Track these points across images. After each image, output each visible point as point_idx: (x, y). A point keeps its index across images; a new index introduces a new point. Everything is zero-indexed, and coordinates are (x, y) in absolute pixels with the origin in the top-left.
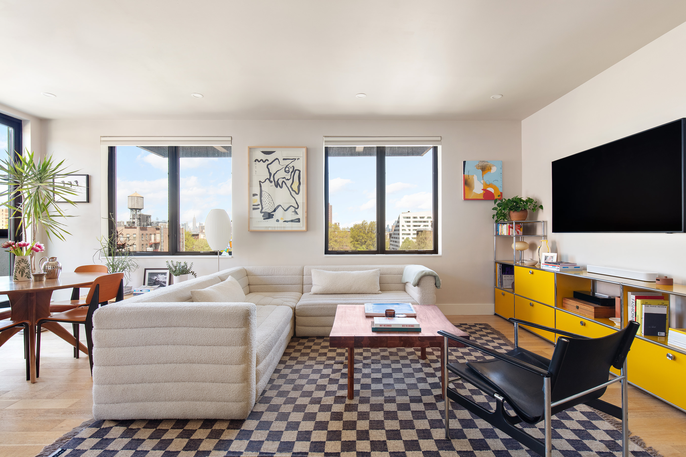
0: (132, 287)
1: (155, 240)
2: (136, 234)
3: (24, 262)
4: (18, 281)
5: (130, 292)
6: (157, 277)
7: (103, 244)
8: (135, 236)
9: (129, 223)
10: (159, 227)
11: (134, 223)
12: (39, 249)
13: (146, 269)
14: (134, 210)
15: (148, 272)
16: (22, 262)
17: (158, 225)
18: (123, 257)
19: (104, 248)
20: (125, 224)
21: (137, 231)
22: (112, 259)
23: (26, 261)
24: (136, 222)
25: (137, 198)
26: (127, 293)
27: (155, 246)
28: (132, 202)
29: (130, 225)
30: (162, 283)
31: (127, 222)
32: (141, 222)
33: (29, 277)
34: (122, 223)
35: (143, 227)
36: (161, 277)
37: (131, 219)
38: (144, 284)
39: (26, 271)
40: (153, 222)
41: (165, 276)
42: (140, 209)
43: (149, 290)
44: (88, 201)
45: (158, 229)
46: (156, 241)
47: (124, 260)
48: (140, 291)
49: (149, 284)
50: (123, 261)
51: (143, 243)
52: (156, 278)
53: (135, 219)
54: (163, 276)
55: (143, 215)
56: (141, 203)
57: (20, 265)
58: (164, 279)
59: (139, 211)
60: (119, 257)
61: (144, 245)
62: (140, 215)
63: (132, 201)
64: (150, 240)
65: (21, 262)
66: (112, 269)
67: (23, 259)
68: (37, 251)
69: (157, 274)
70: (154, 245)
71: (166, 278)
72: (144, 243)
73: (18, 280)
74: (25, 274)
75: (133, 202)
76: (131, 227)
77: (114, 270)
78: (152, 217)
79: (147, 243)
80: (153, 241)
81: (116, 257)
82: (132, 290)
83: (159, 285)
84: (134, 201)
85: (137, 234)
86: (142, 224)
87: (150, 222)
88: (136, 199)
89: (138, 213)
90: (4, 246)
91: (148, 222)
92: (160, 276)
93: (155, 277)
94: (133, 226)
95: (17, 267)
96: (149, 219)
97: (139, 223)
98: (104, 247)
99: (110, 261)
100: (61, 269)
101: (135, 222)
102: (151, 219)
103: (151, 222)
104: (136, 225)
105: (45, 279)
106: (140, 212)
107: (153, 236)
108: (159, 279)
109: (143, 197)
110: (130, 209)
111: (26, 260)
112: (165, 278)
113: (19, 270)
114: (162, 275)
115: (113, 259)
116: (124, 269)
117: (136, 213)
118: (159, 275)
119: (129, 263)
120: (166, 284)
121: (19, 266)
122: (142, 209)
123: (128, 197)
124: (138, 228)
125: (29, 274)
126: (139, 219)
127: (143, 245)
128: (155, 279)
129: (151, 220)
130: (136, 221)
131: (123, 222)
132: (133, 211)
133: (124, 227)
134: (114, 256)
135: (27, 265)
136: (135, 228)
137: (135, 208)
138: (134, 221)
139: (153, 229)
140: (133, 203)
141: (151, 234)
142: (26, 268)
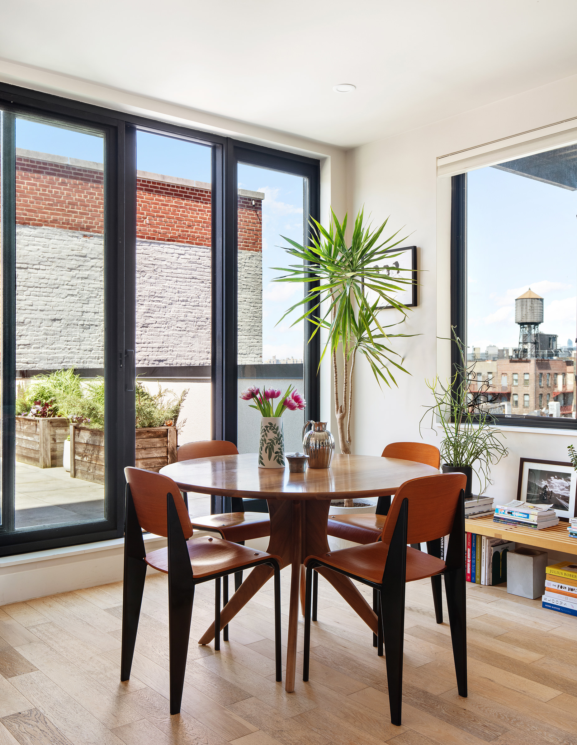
0: (493, 499)
1: (564, 386)
2: (528, 374)
3: (273, 429)
4: (263, 467)
5: (488, 511)
6: (549, 482)
7: (438, 396)
8: (527, 377)
9: (517, 352)
10: (571, 358)
11: (525, 351)
12: (296, 404)
13: (523, 460)
14: (526, 326)
15: (527, 466)
16: (270, 429)
17: (570, 355)
18: (476, 427)
19: (440, 404)
20: (511, 353)
21: (531, 367)
22: (454, 431)
23: (276, 428)
24: (529, 350)
25: (532, 301)
26: (483, 512)
27: (564, 399)
28: (522, 311)
29: (519, 356)
30: (560, 500)
31: (515, 350)
32: (538, 349)
33: (281, 462)
34: (505, 352)
35: (542, 360)
36: (557, 485)
37: (520, 343)
38: (519, 498)
39: (276, 448)
40: (560, 350)
41: (567, 484)
42: (536, 324)
43: (528, 515)
44: (415, 303)
45: (569, 363)
46: (566, 389)
47: (477, 434)
48: (509, 513)
49: (530, 499)
50: (475, 436)
51: (541, 393)
52: (546, 486)
53: (527, 343)
54: (562, 481)
55: (542, 335)
56: (539, 311)
57: (266, 434)
58: (563, 489)
59: (534, 328)
60: (467, 426)
61: (544, 397)
62: (536, 335)
63: (522, 308)
64: (555, 385)
65: (268, 428)
66: (453, 453)
67: (270, 424)
68: (292, 408)
69: (548, 475)
70: (561, 398)
71: (568, 488)
72: (544, 391)
73: (264, 465)
74: (274, 455)
75: (524, 310)
76: (520, 361)
77: (457, 454)
78: (558, 339)
79: (549, 392)
80: (560, 388)
81: (462, 426)
82: (493, 506)
83: (552, 505)
84: (526, 308)
85: (531, 373)
86: (541, 354)
87: (555, 348)
88: (529, 304)
89: (533, 332)
90: (244, 395)
91: (552, 349)
92: (554, 481)
93: (544, 483)
94: (524, 357)
95: (263, 438)
96: (555, 343)
97: (534, 351)
98: (440, 402)
99: (450, 435)
100: (333, 447)
101: (527, 349)
102: (556, 343)
103: (558, 348)
104: (529, 356)
105: (306, 467)
106: (536, 330)
107: (560, 378)
108: (552, 487)
109: (542, 300)
110: (519, 323)
111: (275, 425)
112: (566, 487)
113: (265, 445)
114: (559, 478)
115: (457, 429)
116: (476, 455)
117: (530, 331)
118: (552, 478)
119: (488, 442)
120: (568, 502)
121: (266, 437)
122: (540, 323)
123: (516, 300)
124: (533, 361)
125: (280, 454)
126: (535, 343)
127: (541, 395)
128: (543, 486)
129: (556, 345)
130: (529, 347)
131: (507, 351)
132: (524, 327)
133: (508, 361)
134: (458, 423)
135: (276, 436)
136: (527, 361)
137: (529, 320)
138: (526, 347)
139: (559, 363)
140: (524, 313)
141: (557, 374)
142: (275, 441)
